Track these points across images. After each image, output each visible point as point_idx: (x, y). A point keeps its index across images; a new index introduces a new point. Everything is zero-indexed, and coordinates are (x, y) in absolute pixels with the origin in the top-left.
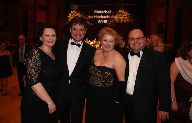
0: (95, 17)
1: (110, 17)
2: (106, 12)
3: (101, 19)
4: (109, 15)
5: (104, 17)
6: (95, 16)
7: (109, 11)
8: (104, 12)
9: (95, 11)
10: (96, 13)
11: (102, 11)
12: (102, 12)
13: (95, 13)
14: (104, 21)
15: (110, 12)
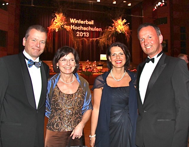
0: (73, 28)
1: (92, 29)
2: (86, 22)
3: (80, 31)
4: (92, 26)
5: (85, 29)
6: (73, 26)
7: (91, 21)
8: (85, 22)
9: (72, 19)
10: (73, 22)
11: (81, 20)
12: (82, 22)
13: (71, 22)
14: (85, 33)
15: (92, 23)
